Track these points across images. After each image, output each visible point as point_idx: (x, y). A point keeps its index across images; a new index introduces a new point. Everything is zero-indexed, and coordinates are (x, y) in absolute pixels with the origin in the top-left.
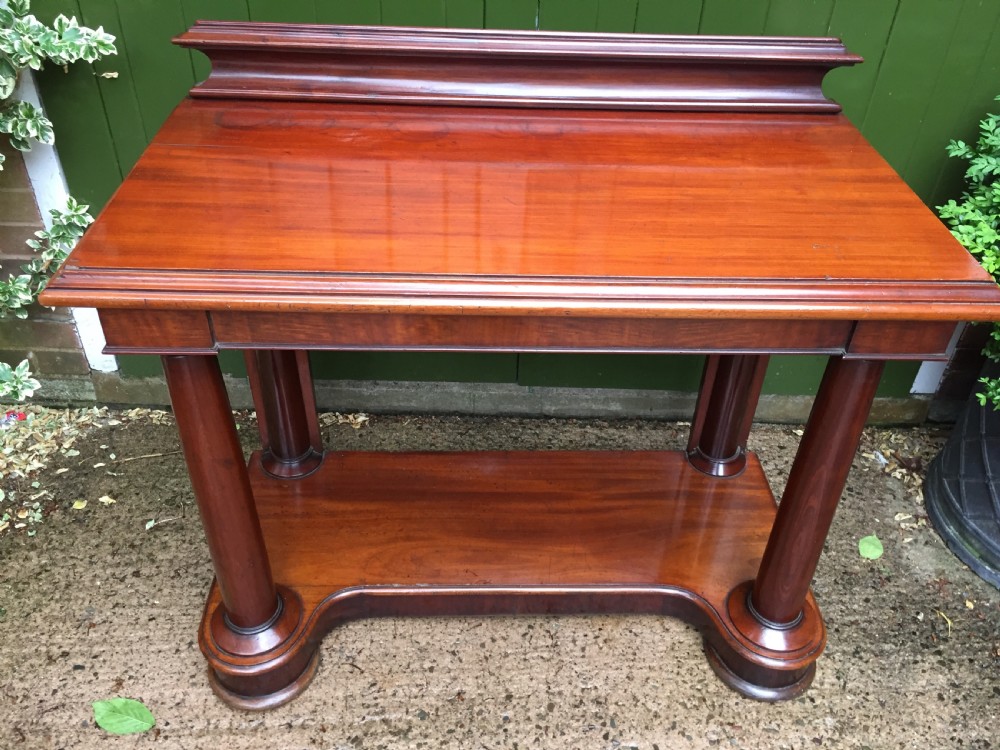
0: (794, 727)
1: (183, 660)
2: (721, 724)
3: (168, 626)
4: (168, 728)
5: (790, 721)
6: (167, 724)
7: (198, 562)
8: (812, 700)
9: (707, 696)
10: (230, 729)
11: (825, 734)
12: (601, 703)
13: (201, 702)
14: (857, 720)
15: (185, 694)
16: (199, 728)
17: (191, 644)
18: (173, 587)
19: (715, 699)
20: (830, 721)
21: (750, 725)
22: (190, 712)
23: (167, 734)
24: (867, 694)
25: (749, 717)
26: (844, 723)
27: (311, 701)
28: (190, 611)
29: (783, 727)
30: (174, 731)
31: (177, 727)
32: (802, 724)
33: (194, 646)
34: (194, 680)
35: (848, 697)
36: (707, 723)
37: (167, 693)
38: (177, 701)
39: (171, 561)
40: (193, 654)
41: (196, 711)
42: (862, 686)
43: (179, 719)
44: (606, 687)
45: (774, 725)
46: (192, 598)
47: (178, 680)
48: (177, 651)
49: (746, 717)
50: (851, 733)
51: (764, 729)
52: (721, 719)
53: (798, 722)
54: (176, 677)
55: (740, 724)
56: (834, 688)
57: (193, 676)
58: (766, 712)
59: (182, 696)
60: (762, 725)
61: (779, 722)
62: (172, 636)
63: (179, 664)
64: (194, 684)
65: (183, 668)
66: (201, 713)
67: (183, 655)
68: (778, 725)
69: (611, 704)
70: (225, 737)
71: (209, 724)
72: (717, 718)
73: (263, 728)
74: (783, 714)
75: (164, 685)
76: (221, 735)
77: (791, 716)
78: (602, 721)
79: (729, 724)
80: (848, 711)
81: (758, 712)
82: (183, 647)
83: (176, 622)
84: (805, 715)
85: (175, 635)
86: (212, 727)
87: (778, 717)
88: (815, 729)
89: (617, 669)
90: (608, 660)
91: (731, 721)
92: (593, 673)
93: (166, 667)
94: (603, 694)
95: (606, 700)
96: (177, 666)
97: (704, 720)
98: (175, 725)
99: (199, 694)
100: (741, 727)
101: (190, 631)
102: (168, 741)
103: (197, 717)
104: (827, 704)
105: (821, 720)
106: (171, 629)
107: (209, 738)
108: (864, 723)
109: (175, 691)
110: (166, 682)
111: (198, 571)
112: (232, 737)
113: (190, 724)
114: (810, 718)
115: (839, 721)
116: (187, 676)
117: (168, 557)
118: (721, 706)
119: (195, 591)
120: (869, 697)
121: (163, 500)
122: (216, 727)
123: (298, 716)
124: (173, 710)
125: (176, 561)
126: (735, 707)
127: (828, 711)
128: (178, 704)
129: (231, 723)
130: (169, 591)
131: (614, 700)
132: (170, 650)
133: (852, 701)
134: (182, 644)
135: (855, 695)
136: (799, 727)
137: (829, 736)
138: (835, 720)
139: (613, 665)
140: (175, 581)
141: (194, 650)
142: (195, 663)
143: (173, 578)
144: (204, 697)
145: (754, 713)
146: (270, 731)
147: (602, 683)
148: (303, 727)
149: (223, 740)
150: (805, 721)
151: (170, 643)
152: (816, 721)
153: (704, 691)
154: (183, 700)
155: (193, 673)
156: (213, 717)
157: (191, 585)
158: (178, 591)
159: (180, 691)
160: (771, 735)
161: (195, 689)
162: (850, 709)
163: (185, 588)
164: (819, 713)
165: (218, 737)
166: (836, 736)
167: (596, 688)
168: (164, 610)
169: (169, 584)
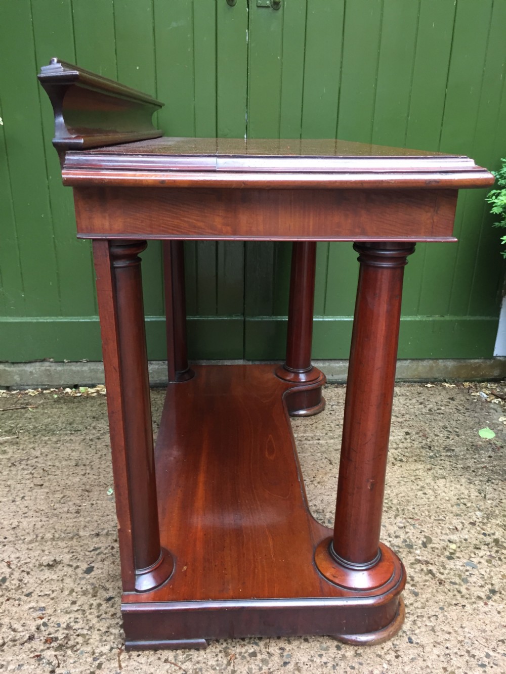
0: (455, 517)
1: (17, 506)
2: (405, 518)
3: (7, 490)
4: (6, 540)
5: (452, 515)
6: (5, 538)
7: (28, 458)
8: (465, 504)
9: (392, 506)
10: (53, 539)
11: (477, 520)
12: (320, 512)
13: (31, 526)
14: (497, 512)
15: (19, 522)
16: (29, 539)
17: (23, 497)
18: (10, 471)
19: (398, 507)
20: (478, 513)
21: (425, 518)
22: (23, 532)
23: (5, 544)
24: (501, 499)
25: (423, 514)
26: (489, 514)
27: (113, 521)
28: (22, 482)
29: (447, 518)
30: (10, 542)
31: (13, 539)
32: (460, 515)
33: (26, 498)
34: (26, 515)
35: (489, 502)
36: (395, 518)
37: (5, 523)
38: (13, 526)
39: (9, 459)
40: (25, 502)
41: (27, 531)
42: (496, 496)
43: (14, 536)
44: (323, 505)
45: (441, 517)
46: (24, 476)
47: (14, 516)
48: (13, 501)
49: (421, 514)
50: (496, 518)
51: (435, 520)
52: (404, 516)
53: (457, 515)
54: (12, 514)
55: (418, 518)
56: (478, 498)
57: (24, 513)
58: (434, 511)
59: (17, 524)
60: (433, 517)
61: (445, 516)
62: (9, 494)
63: (15, 508)
64: (27, 517)
65: (18, 510)
66: (31, 531)
67: (17, 503)
68: (444, 517)
69: (327, 512)
70: (49, 543)
71: (37, 537)
72: (401, 516)
73: (77, 537)
74: (446, 512)
75: (3, 519)
76: (46, 542)
77: (452, 513)
78: (322, 521)
79: (410, 518)
80: (490, 509)
81: (429, 512)
82: (18, 499)
83: (12, 487)
84: (462, 512)
85: (12, 494)
86: (39, 538)
87: (443, 513)
88: (470, 518)
89: (328, 495)
90: (323, 491)
91: (412, 517)
92: (312, 498)
93: (5, 509)
94: (321, 508)
95: (323, 511)
96: (14, 508)
97: (393, 517)
98: (11, 538)
99: (30, 522)
100: (419, 519)
101: (22, 491)
102: (6, 547)
103: (28, 533)
104: (475, 506)
105: (473, 513)
106: (8, 491)
107: (37, 544)
108: (502, 514)
109: (11, 521)
110: (5, 517)
111: (29, 462)
112: (54, 543)
113: (23, 538)
114: (466, 513)
115: (486, 514)
116: (20, 513)
117: (7, 457)
118: (403, 510)
119: (26, 472)
120: (503, 501)
121: (4, 431)
122: (42, 538)
123: (103, 529)
124: (10, 531)
125: (12, 459)
126: (413, 510)
127: (477, 509)
128: (14, 528)
129: (54, 536)
130: (7, 473)
131: (329, 510)
132: (8, 501)
133: (492, 504)
134: (17, 498)
135: (493, 500)
136: (459, 517)
137: (480, 520)
138: (483, 513)
139: (326, 494)
140: (12, 468)
141: (26, 500)
142: (27, 507)
143: (10, 467)
144: (34, 523)
145: (427, 513)
146: (83, 538)
147: (320, 502)
148: (107, 534)
149: (48, 544)
150: (462, 514)
151: (8, 497)
152: (470, 514)
153: (390, 504)
154: (18, 526)
155: (25, 512)
156: (40, 533)
157: (23, 469)
158: (14, 473)
159: (16, 520)
160: (440, 522)
161: (27, 519)
162: (492, 507)
163: (19, 471)
164: (470, 510)
165: (45, 543)
166: (485, 521)
167: (315, 505)
168: (4, 482)
169: (8, 469)
